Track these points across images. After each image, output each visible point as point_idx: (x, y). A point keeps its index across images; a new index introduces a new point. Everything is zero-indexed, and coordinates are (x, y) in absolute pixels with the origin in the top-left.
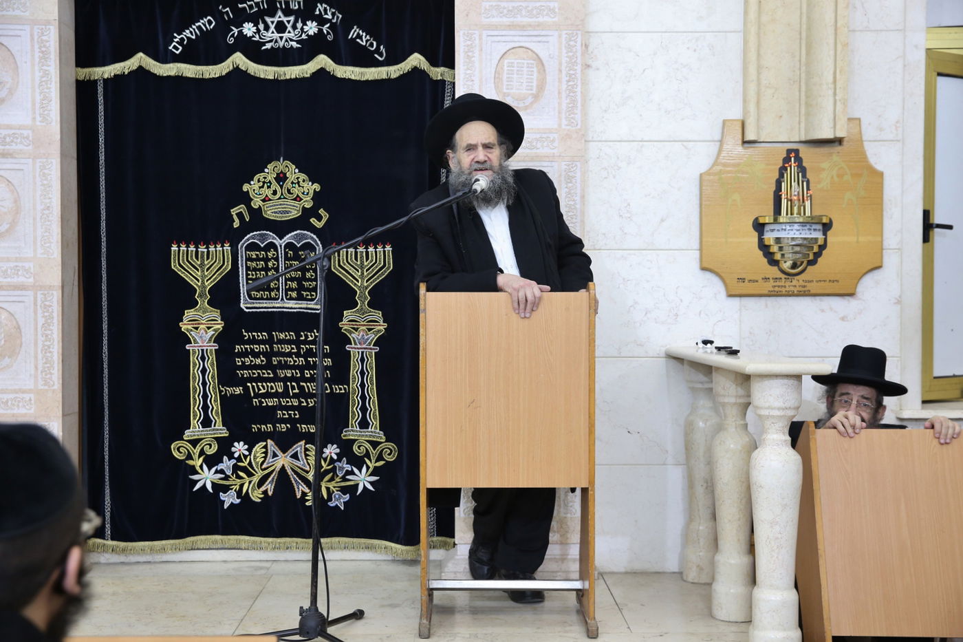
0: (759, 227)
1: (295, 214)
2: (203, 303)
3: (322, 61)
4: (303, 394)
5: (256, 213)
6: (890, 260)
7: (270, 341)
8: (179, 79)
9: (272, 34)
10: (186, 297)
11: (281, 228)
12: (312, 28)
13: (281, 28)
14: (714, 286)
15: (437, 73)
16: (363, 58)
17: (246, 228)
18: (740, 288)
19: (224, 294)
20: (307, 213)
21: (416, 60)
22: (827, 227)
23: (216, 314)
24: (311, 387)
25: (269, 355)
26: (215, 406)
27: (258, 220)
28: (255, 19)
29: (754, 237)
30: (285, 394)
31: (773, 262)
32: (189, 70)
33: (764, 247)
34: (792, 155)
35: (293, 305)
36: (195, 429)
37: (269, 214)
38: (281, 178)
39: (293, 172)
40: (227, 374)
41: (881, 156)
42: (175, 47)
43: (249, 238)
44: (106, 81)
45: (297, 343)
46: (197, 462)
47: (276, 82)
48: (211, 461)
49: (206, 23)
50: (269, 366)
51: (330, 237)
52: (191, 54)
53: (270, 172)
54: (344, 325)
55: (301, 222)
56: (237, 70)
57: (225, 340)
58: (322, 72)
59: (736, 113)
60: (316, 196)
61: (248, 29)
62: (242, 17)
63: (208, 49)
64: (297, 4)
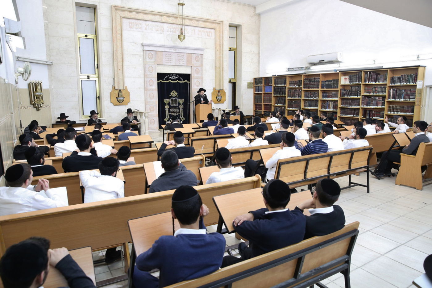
0: (217, 97)
1: (175, 96)
2: (167, 105)
3: (177, 81)
4: (176, 114)
5: (172, 96)
6: (226, 100)
7: (173, 109)
9: (173, 78)
10: (165, 104)
11: (174, 97)
12: (177, 77)
13: (173, 77)
14: (213, 103)
15: (188, 82)
16: (181, 80)
17: (171, 97)
18: (215, 103)
19: (169, 104)
20: (177, 96)
21: (186, 81)
22: (222, 97)
23: (168, 106)
24: (177, 113)
25: (173, 110)
26: (168, 115)
27: (172, 97)
28: (171, 76)
30: (175, 114)
32: (165, 82)
33: (217, 99)
34: (219, 91)
35: (175, 105)
36: (166, 118)
37: (173, 96)
38: (174, 92)
39: (175, 92)
40: (169, 112)
41: (226, 91)
42: (164, 79)
44: (160, 83)
45: (176, 109)
46: (167, 121)
47: (173, 83)
48: (168, 121)
49: (167, 77)
50: (173, 111)
51: (179, 98)
53: (173, 92)
54: (180, 107)
55: (176, 97)
56: (170, 82)
57: (169, 109)
59: (214, 87)
60: (177, 94)
61: (171, 77)
62: (170, 76)
63: (167, 79)
64: (175, 75)
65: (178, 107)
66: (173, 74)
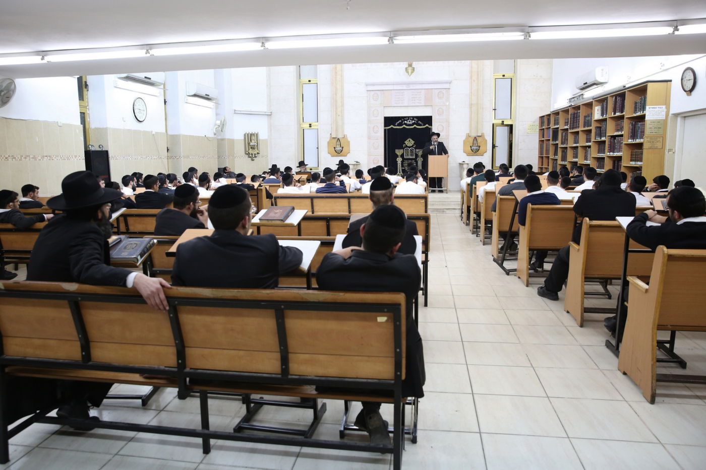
0: (471, 147)
2: (399, 157)
3: (415, 126)
5: (406, 145)
6: (488, 151)
8: (397, 129)
9: (408, 122)
10: (397, 156)
11: (409, 147)
12: (414, 121)
14: (465, 154)
15: (430, 127)
16: (420, 125)
17: (405, 147)
18: (468, 155)
19: (402, 156)
20: (413, 145)
21: (427, 125)
22: (479, 147)
23: (401, 158)
26: (401, 170)
27: (406, 146)
29: (470, 148)
31: (473, 151)
32: (398, 127)
33: (471, 150)
34: (475, 138)
35: (411, 157)
37: (408, 145)
38: (409, 141)
39: (411, 140)
40: (402, 166)
41: (487, 138)
42: (396, 124)
43: (405, 149)
44: (388, 129)
47: (409, 128)
49: (400, 121)
51: (416, 148)
52: (398, 125)
53: (408, 140)
54: (417, 160)
55: (412, 146)
56: (404, 127)
57: (402, 162)
58: (415, 127)
59: (468, 132)
60: (414, 143)
61: (405, 122)
62: (405, 120)
63: (400, 125)
64: (412, 118)
65: (415, 160)
66: (409, 117)
